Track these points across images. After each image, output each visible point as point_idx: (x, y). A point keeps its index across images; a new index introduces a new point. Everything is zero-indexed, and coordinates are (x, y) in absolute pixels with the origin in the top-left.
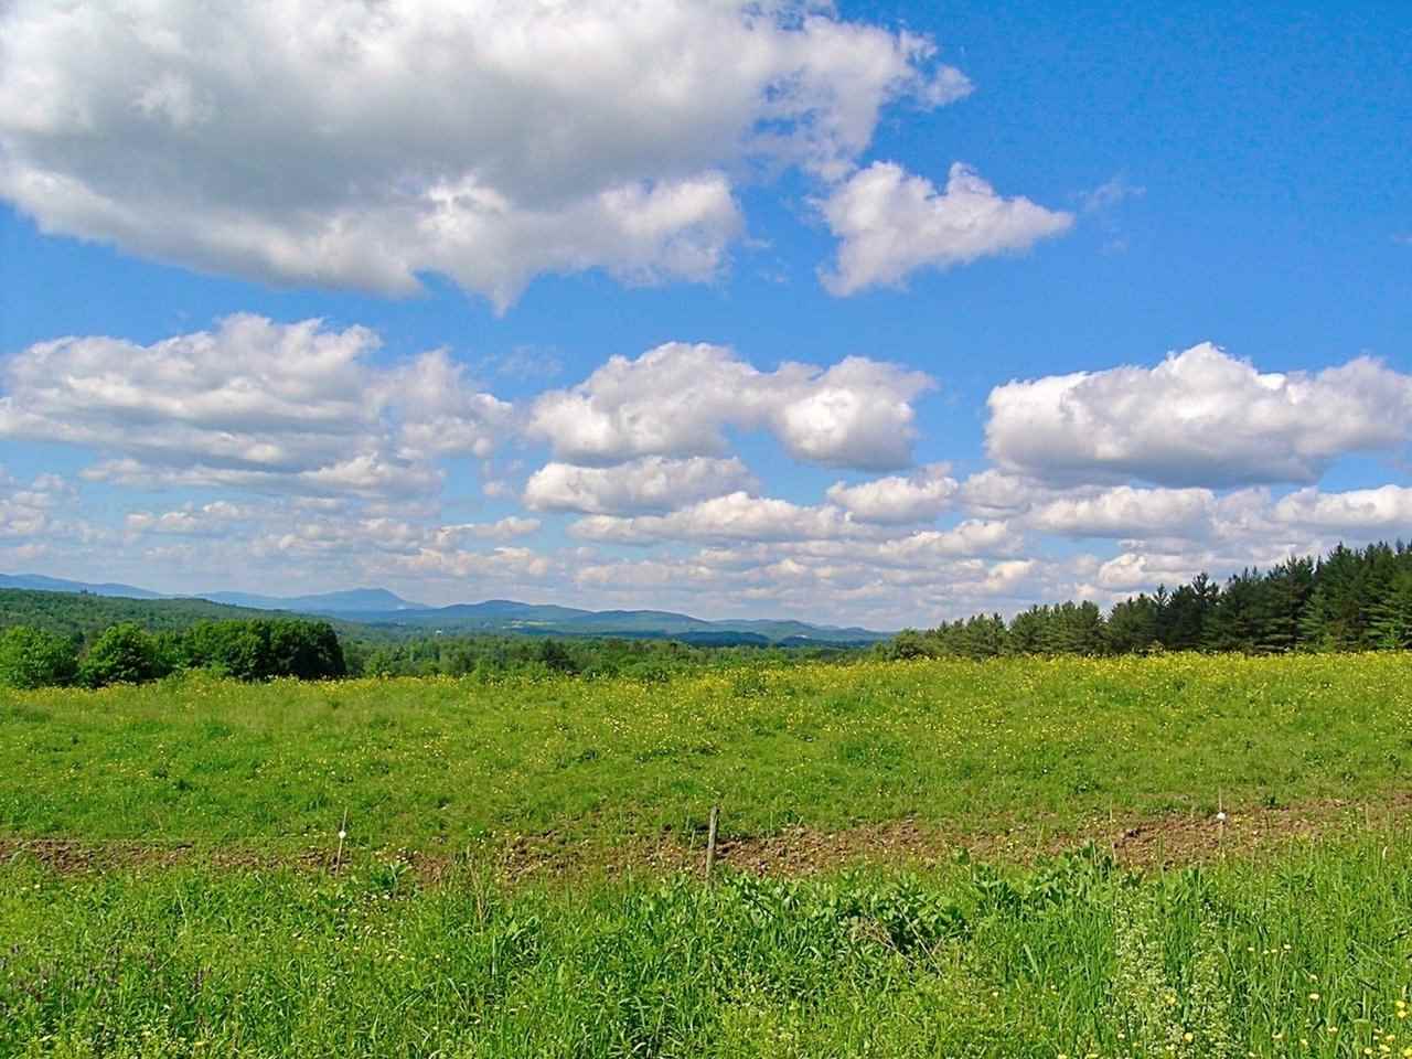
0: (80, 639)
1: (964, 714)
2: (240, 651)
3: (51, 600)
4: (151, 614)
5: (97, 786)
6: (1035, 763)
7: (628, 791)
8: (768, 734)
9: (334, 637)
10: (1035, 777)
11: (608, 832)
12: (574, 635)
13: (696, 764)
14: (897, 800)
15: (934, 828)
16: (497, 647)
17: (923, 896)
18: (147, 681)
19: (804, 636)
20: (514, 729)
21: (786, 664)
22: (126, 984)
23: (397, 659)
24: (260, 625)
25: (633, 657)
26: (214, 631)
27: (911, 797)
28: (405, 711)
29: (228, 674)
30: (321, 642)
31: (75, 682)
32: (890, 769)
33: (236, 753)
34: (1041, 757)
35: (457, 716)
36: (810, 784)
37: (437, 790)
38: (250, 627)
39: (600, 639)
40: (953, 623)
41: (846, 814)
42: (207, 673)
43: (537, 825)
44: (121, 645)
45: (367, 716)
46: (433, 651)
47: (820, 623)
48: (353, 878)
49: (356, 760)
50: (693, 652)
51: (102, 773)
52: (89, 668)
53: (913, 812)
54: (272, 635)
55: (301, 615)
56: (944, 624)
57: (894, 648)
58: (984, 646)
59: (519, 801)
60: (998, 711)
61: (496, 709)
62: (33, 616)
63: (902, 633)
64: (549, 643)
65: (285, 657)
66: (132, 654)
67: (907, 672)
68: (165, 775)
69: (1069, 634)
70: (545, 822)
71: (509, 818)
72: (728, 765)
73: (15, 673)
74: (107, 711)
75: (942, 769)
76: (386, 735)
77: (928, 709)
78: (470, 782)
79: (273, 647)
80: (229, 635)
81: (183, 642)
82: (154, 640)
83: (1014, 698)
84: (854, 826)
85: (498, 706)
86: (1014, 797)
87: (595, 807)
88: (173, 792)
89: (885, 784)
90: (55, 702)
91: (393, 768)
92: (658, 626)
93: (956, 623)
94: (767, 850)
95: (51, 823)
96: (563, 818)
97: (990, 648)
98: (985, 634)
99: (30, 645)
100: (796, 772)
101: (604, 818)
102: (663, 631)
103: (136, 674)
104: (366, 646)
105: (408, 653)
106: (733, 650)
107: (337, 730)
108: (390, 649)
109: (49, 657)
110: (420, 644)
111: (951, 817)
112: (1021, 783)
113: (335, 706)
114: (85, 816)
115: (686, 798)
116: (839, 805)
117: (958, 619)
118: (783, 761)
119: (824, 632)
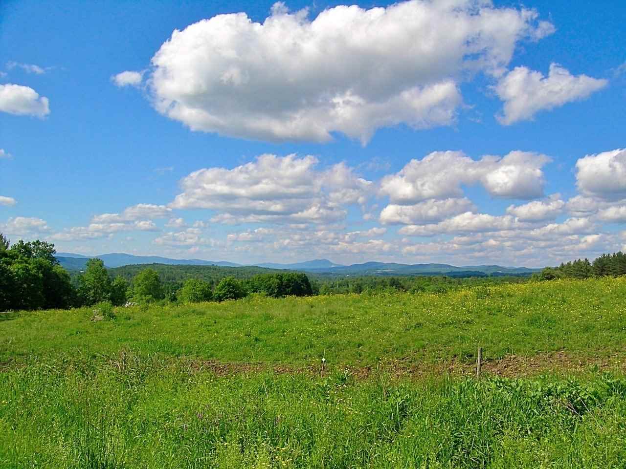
0: (212, 283)
1: (581, 304)
2: (271, 286)
3: (201, 269)
4: (238, 273)
5: (225, 340)
6: (618, 325)
7: (437, 340)
8: (494, 314)
9: (307, 279)
10: (619, 331)
11: (430, 357)
12: (402, 275)
13: (465, 328)
14: (555, 342)
15: (574, 355)
16: (372, 281)
17: (580, 386)
18: (239, 298)
19: (500, 272)
20: (385, 315)
21: (496, 283)
22: (249, 422)
23: (332, 287)
24: (279, 275)
25: (428, 283)
26: (261, 278)
27: (562, 341)
28: (341, 308)
29: (267, 295)
30: (302, 281)
31: (211, 299)
32: (551, 329)
33: (276, 326)
34: (621, 322)
35: (361, 310)
36: (516, 336)
37: (357, 340)
38: (275, 276)
39: (414, 276)
40: (566, 263)
41: (533, 349)
42: (259, 295)
43: (399, 354)
44: (228, 285)
45: (325, 311)
46: (346, 284)
47: (507, 266)
48: (330, 378)
49: (322, 329)
50: (453, 280)
51: (226, 335)
52: (217, 294)
53: (564, 348)
54: (283, 279)
55: (294, 271)
56: (562, 264)
57: (541, 275)
58: (581, 273)
59: (391, 345)
60: (597, 302)
61: (377, 306)
62: (195, 275)
63: (544, 269)
64: (393, 279)
65: (289, 288)
66: (231, 288)
67: (552, 286)
68: (249, 335)
69: (621, 266)
70: (402, 353)
71: (386, 352)
72: (479, 328)
73: (190, 296)
74: (225, 310)
75: (575, 328)
76: (334, 318)
77: (565, 302)
78: (369, 337)
79: (284, 284)
80: (267, 280)
81: (250, 283)
82: (239, 283)
83: (603, 296)
84: (537, 354)
85: (377, 305)
86: (610, 340)
87: (424, 347)
88: (253, 342)
89: (549, 336)
90: (206, 307)
91: (337, 331)
92: (437, 270)
93: (568, 263)
94: (499, 365)
95: (209, 354)
96: (410, 352)
97: (584, 274)
98: (581, 268)
99: (195, 286)
100: (509, 331)
101: (428, 352)
102: (440, 272)
103: (233, 296)
104: (319, 282)
105: (336, 284)
106: (470, 279)
107: (314, 316)
108: (329, 283)
109: (202, 290)
110: (341, 281)
111: (581, 350)
112: (613, 334)
113: (312, 307)
114: (221, 352)
115: (462, 342)
116: (529, 345)
117: (568, 262)
118: (502, 326)
119: (509, 270)
